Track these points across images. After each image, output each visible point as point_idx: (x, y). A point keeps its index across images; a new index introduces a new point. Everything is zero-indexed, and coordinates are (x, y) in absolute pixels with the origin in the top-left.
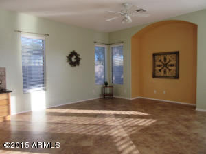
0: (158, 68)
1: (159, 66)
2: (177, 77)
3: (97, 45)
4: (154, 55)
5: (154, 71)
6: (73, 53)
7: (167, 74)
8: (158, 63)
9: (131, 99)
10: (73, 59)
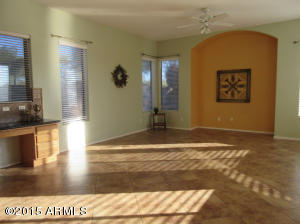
0: (223, 90)
1: (225, 86)
2: (248, 100)
3: (145, 58)
4: (219, 73)
5: (218, 93)
6: (119, 70)
7: (236, 97)
8: (223, 83)
9: (190, 129)
10: (119, 77)
